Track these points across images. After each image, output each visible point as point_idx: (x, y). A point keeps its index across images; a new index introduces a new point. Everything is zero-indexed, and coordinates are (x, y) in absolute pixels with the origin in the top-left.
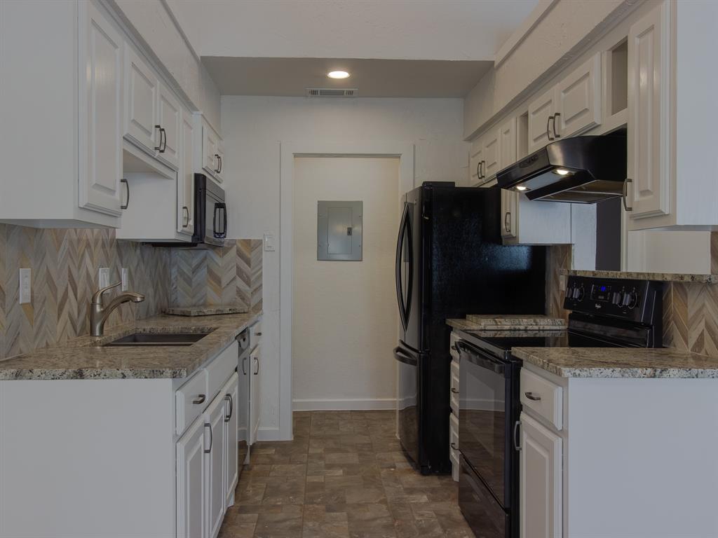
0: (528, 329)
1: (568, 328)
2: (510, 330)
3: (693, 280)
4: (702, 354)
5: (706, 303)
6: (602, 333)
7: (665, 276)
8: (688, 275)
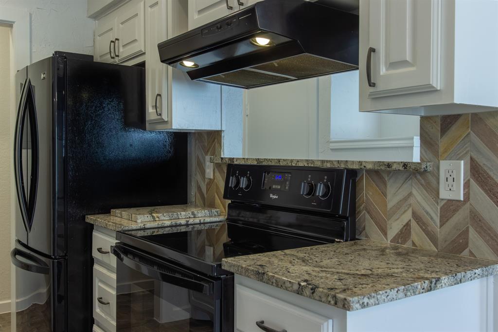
0: (189, 223)
1: (227, 219)
2: (171, 226)
3: (405, 168)
4: (408, 245)
5: (415, 192)
6: (255, 220)
7: (364, 164)
8: (399, 163)
